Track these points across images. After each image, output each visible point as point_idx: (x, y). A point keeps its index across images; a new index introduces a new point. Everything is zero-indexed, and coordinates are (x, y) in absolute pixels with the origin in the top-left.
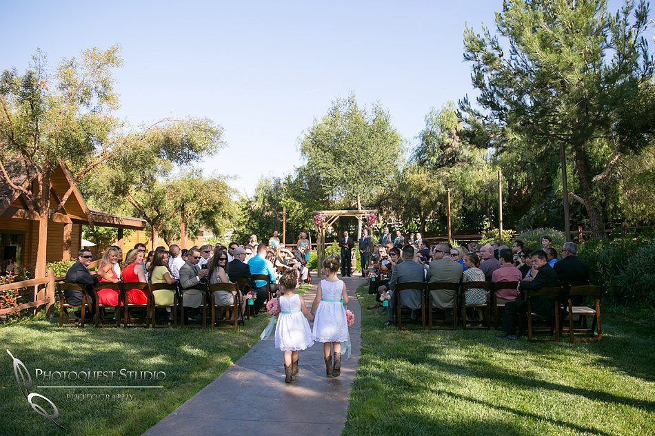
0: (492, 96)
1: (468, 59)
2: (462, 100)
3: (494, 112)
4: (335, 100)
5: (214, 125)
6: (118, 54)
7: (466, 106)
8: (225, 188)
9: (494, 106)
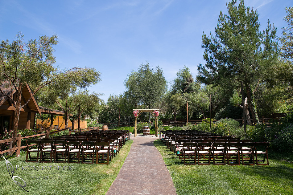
0: (211, 63)
1: (203, 47)
2: (199, 64)
3: (212, 70)
4: (141, 65)
5: (96, 71)
6: (56, 39)
7: (201, 67)
8: (98, 99)
9: (212, 68)
